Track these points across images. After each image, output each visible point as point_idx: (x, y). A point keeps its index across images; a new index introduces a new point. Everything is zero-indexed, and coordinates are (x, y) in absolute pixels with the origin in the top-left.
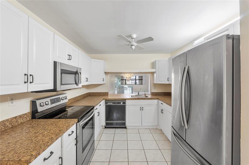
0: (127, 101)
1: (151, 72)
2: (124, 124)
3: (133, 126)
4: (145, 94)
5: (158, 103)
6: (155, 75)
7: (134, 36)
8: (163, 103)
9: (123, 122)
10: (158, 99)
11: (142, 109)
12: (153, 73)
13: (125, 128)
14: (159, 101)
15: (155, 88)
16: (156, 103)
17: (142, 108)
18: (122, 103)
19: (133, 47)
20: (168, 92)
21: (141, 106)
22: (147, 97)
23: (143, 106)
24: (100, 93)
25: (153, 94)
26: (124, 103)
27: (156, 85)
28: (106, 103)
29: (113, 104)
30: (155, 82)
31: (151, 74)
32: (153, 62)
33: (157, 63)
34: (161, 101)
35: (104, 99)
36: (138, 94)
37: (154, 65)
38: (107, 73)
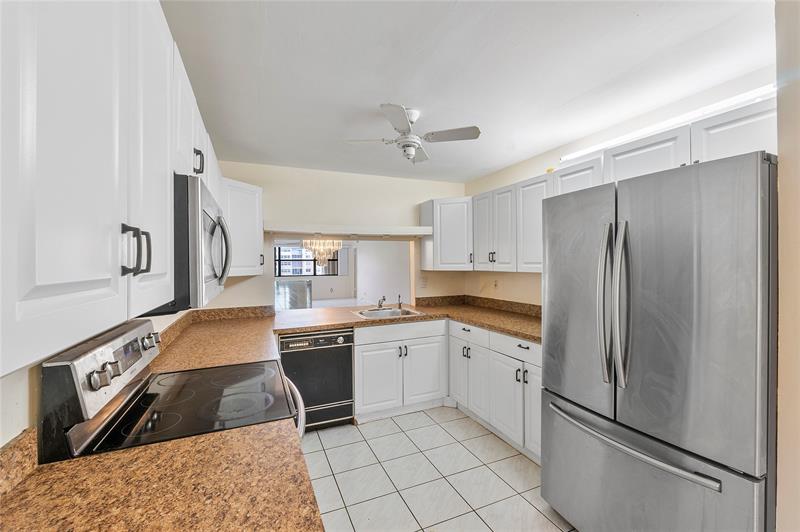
0: (357, 331)
1: (415, 236)
2: (349, 410)
3: (377, 412)
4: (400, 305)
5: (448, 327)
6: (429, 245)
7: (415, 115)
8: (467, 327)
9: (345, 403)
10: (448, 316)
11: (403, 352)
12: (420, 240)
13: (352, 422)
14: (451, 322)
15: (425, 287)
16: (443, 331)
17: (403, 348)
18: (341, 340)
19: (412, 151)
20: (459, 296)
21: (400, 344)
22: (408, 313)
23: (406, 343)
24: (242, 310)
25: (421, 303)
26: (349, 339)
27: (426, 276)
28: (283, 346)
29: (310, 345)
30: (429, 267)
31: (412, 243)
32: (420, 206)
33: (437, 208)
34: (462, 321)
35: (275, 331)
36: (380, 306)
37: (423, 213)
38: (269, 235)
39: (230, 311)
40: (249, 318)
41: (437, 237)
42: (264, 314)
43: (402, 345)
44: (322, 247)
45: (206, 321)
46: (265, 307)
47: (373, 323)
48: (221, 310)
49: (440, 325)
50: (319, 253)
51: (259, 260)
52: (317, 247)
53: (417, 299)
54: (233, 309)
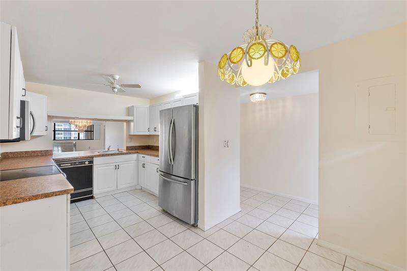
0: (95, 159)
1: (126, 120)
2: (91, 192)
3: (104, 192)
4: (118, 149)
5: (138, 157)
6: (132, 124)
7: (117, 77)
8: (144, 156)
9: (89, 189)
10: (138, 152)
11: (117, 167)
12: (128, 122)
13: (92, 198)
14: (139, 154)
15: (130, 142)
16: (135, 159)
17: (117, 166)
18: (87, 163)
19: (116, 90)
20: (146, 146)
21: (116, 164)
22: (121, 152)
23: (119, 164)
24: (34, 152)
25: (128, 148)
26: (91, 162)
27: (131, 137)
28: (59, 165)
29: (71, 165)
30: (132, 134)
31: (125, 123)
32: (129, 107)
33: (135, 109)
34: (142, 154)
35: (53, 159)
36: (109, 149)
37: (130, 111)
38: (50, 117)
39: (26, 152)
40: (38, 155)
41: (135, 121)
42: (47, 154)
43: (117, 164)
44: (81, 124)
45: (12, 157)
46: (47, 151)
47: (103, 155)
48: (22, 152)
49: (135, 156)
50: (79, 127)
51: (45, 128)
52: (78, 124)
53: (127, 147)
54: (29, 152)
